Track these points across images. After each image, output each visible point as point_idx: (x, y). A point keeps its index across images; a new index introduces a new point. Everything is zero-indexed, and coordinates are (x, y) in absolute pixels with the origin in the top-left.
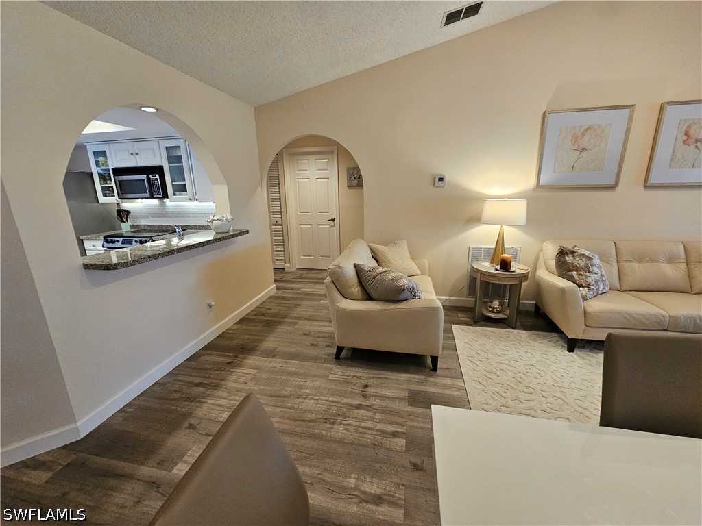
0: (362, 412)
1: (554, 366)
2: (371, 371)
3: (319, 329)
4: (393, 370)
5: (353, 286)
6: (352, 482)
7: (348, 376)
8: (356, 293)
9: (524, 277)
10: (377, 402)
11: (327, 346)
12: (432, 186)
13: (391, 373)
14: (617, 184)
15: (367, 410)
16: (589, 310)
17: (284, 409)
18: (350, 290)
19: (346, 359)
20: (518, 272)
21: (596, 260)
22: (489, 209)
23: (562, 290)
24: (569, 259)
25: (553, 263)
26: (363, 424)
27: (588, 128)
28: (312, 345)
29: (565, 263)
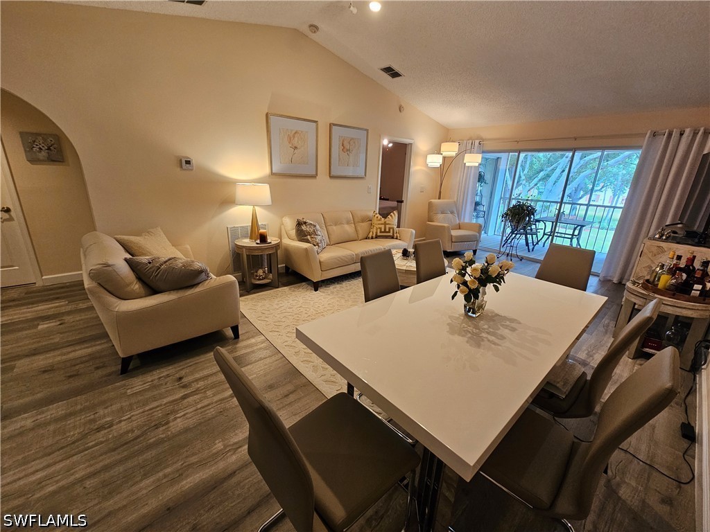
0: (191, 399)
1: (312, 302)
2: (176, 365)
3: (64, 357)
4: (198, 355)
5: (131, 283)
6: (219, 446)
7: (152, 381)
8: (138, 291)
9: (277, 246)
10: (201, 384)
11: (97, 368)
12: (179, 169)
13: (198, 358)
14: (317, 174)
15: (197, 394)
16: (322, 260)
17: (87, 452)
18: (129, 289)
19: (136, 368)
20: (273, 243)
21: (318, 227)
22: (241, 192)
23: (306, 250)
24: (304, 227)
25: (293, 233)
26: (199, 406)
27: (296, 133)
28: (70, 377)
29: (302, 232)
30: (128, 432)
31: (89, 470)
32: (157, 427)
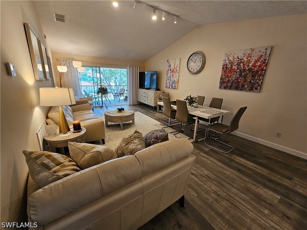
30: (215, 185)
31: (233, 188)
32: (209, 177)
